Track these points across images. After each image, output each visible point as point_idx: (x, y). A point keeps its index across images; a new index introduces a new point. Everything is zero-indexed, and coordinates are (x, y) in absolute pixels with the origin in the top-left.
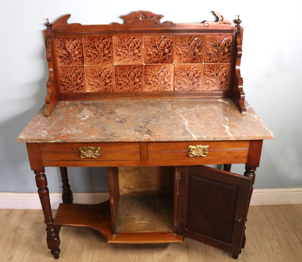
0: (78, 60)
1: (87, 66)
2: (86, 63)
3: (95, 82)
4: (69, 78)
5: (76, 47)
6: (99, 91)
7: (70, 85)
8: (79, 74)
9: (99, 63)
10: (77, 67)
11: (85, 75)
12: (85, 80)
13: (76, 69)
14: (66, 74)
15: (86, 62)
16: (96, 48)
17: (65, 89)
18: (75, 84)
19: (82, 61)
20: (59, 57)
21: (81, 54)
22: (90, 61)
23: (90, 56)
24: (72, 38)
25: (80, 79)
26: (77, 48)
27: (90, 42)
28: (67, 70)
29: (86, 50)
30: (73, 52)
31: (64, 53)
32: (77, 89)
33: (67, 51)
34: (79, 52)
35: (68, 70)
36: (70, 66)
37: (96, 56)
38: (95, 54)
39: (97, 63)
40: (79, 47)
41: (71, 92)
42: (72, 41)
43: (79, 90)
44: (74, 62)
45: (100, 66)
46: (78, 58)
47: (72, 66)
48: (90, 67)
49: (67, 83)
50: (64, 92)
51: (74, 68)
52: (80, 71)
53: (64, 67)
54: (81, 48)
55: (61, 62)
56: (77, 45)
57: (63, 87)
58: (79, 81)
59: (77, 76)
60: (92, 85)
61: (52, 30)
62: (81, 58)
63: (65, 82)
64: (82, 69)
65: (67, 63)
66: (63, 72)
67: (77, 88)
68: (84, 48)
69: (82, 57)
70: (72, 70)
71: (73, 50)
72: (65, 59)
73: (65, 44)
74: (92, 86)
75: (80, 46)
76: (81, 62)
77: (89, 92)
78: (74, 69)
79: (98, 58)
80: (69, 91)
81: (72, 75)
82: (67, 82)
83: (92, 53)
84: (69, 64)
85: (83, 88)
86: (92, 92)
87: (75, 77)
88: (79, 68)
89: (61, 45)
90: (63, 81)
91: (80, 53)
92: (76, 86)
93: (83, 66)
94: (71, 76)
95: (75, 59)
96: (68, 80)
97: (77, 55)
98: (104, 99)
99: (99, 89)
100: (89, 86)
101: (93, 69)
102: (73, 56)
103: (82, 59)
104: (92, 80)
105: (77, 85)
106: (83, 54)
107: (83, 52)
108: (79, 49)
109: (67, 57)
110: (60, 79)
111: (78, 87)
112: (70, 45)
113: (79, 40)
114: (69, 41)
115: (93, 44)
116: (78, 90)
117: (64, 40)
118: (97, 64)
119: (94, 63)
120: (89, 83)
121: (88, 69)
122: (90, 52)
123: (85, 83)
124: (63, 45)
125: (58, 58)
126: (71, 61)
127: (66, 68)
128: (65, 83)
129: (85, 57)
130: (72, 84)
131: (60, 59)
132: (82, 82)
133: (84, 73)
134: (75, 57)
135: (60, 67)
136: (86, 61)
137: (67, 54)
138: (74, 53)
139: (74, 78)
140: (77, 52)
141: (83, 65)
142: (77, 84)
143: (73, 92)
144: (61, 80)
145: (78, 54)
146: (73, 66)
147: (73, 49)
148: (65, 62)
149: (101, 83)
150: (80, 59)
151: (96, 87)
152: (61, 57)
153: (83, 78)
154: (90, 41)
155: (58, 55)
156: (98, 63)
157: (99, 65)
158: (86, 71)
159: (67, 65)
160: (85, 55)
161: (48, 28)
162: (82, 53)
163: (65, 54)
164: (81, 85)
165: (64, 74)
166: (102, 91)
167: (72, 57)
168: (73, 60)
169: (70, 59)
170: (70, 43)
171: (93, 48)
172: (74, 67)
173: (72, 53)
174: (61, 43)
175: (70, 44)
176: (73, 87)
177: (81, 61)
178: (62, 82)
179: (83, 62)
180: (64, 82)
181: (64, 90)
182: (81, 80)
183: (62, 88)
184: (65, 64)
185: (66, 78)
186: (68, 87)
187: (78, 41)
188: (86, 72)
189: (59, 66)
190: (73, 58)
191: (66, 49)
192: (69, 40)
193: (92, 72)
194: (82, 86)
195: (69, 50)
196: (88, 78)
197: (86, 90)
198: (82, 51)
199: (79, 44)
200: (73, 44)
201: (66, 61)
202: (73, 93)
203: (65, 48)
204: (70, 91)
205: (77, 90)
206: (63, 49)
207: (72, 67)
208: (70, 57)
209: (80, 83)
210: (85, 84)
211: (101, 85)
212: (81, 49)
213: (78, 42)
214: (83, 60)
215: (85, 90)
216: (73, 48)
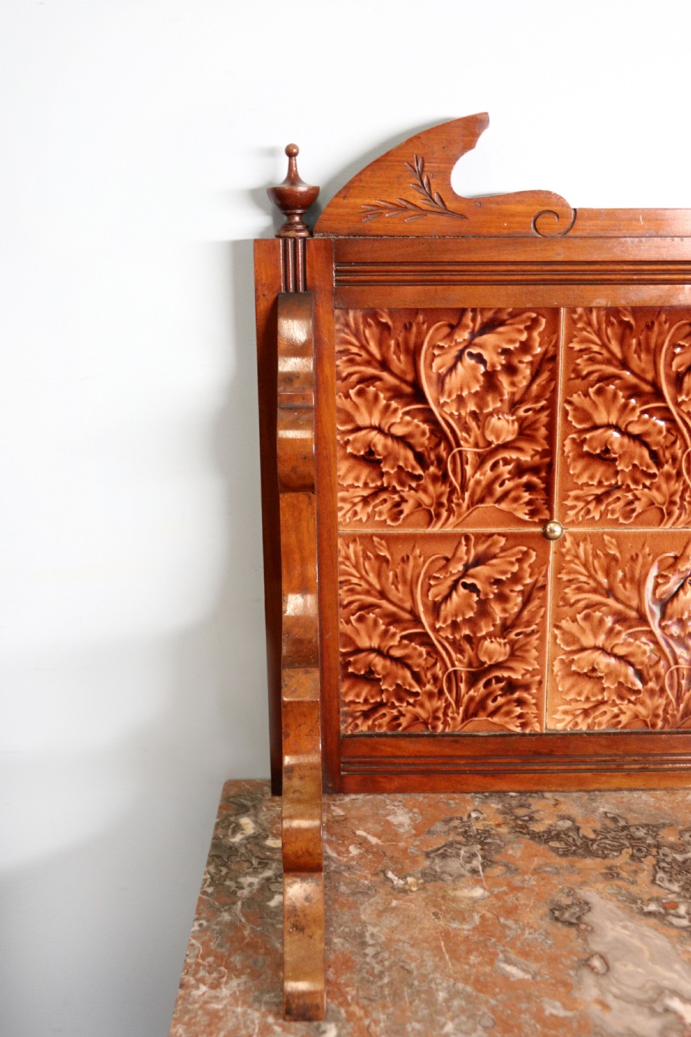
0: (508, 485)
1: (571, 534)
2: (565, 509)
3: (616, 656)
4: (417, 621)
5: (504, 380)
6: (638, 727)
7: (417, 677)
8: (502, 598)
9: (670, 514)
10: (491, 535)
11: (544, 599)
12: (542, 639)
13: (480, 560)
14: (398, 593)
15: (569, 503)
16: (659, 395)
17: (381, 705)
18: (459, 667)
19: (540, 498)
20: (353, 456)
21: (532, 439)
22: (599, 499)
23: (605, 457)
24: (474, 310)
25: (505, 629)
26: (507, 389)
27: (615, 347)
28: (405, 560)
29: (576, 409)
30: (473, 424)
31: (399, 431)
32: (476, 709)
33: (430, 410)
34: (521, 421)
35: (420, 562)
36: (436, 529)
37: (654, 455)
38: (647, 445)
39: (653, 514)
40: (525, 383)
41: (419, 729)
42: (474, 335)
43: (482, 717)
44: (473, 503)
45: (673, 535)
46: (505, 470)
47: (448, 529)
48: (597, 540)
49: (401, 662)
50: (364, 728)
51: (464, 548)
52: (515, 568)
53: (390, 540)
54: (543, 388)
55: (365, 501)
56: (511, 370)
57: (365, 691)
58: (495, 649)
59: (483, 603)
60: (592, 675)
61: (316, 236)
62: (534, 470)
63: (378, 651)
64: (526, 554)
65: (419, 504)
66: (372, 578)
67: (472, 699)
68: (569, 391)
69: (545, 468)
70: (447, 560)
71: (472, 407)
72: (404, 476)
73: (413, 354)
74: (587, 687)
75: (535, 376)
76: (529, 503)
77: (560, 727)
78: (465, 554)
79: (668, 477)
80: (404, 721)
81: (448, 597)
82: (397, 653)
83: (624, 433)
84: (432, 518)
85: (521, 702)
86: (583, 727)
87: (470, 614)
88: (503, 550)
89: (384, 365)
90: (364, 642)
91: (525, 432)
92: (462, 686)
93: (539, 530)
94: (435, 609)
95: (486, 474)
96: (410, 637)
97: (506, 446)
98: (669, 784)
99: (641, 710)
100: (568, 682)
101: (614, 558)
102: (469, 451)
103: (535, 479)
104: (601, 640)
105: (473, 680)
106: (550, 438)
107: (551, 426)
108: (522, 401)
109: (421, 459)
110: (343, 627)
111: (479, 691)
112: (453, 368)
113: (529, 329)
114: (449, 336)
115: (640, 362)
116: (475, 714)
117: (407, 328)
118: (649, 524)
119: (627, 515)
120: (567, 665)
121: (577, 557)
122: (609, 426)
123: (539, 659)
124: (399, 362)
125: (343, 467)
126: (453, 490)
127: (401, 550)
128: (379, 663)
129: (566, 467)
130: (438, 670)
131: (365, 473)
132: (512, 655)
133: (544, 587)
134: (481, 460)
135: (353, 539)
136: (566, 498)
137: (423, 443)
138: (482, 427)
139: (455, 626)
140: (504, 427)
141: (544, 523)
142: (478, 673)
143: (441, 727)
144: (349, 640)
145: (510, 438)
146: (459, 530)
147: (480, 397)
148: (403, 500)
149: (661, 667)
150: (525, 479)
151: (624, 691)
152: (370, 459)
153: (528, 624)
154: (622, 342)
155: (347, 442)
156: (664, 515)
157: (667, 527)
158: (559, 570)
159: (418, 525)
160: (564, 446)
161: (289, 226)
162: (543, 431)
163: (403, 440)
164: (506, 674)
165: (383, 594)
166: (660, 723)
167: (464, 461)
168: (464, 487)
169: (444, 478)
170: (454, 352)
171: (634, 392)
172: (467, 538)
173: (467, 429)
174: (381, 344)
175: (459, 358)
176: (441, 693)
177: (526, 496)
178: (358, 651)
179: (542, 506)
180: (371, 650)
181: (366, 715)
182: (512, 643)
183: (350, 698)
184: (395, 517)
185: (393, 619)
186: (401, 693)
187: (524, 337)
188: (558, 581)
189: (342, 530)
190: (469, 469)
191: (424, 400)
192: (453, 328)
193: (604, 581)
194: (511, 686)
195: (441, 406)
196: (564, 624)
197: (539, 717)
198: (543, 417)
199: (528, 358)
200: (479, 359)
201: (406, 492)
202: (434, 736)
203: (407, 389)
204: (416, 718)
205: (467, 716)
206: (396, 394)
207: (455, 538)
208: (441, 462)
209: (498, 666)
210: (534, 673)
211: (658, 677)
212: (538, 399)
213: (525, 347)
214: (549, 490)
215: (531, 711)
216: (476, 388)
